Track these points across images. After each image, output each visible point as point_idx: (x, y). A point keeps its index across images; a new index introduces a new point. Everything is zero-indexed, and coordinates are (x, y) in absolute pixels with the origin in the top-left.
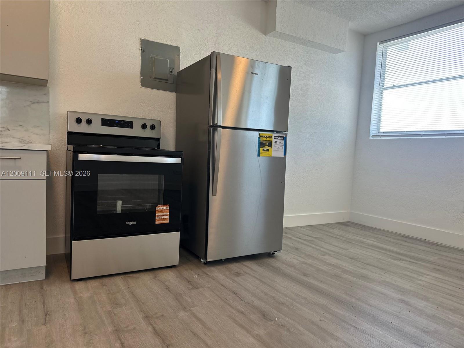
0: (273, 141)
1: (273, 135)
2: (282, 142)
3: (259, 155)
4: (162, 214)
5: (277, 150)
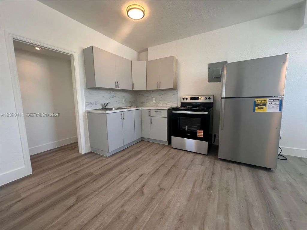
0: (268, 103)
1: (268, 99)
2: (278, 103)
3: (254, 111)
4: (200, 133)
5: (272, 108)
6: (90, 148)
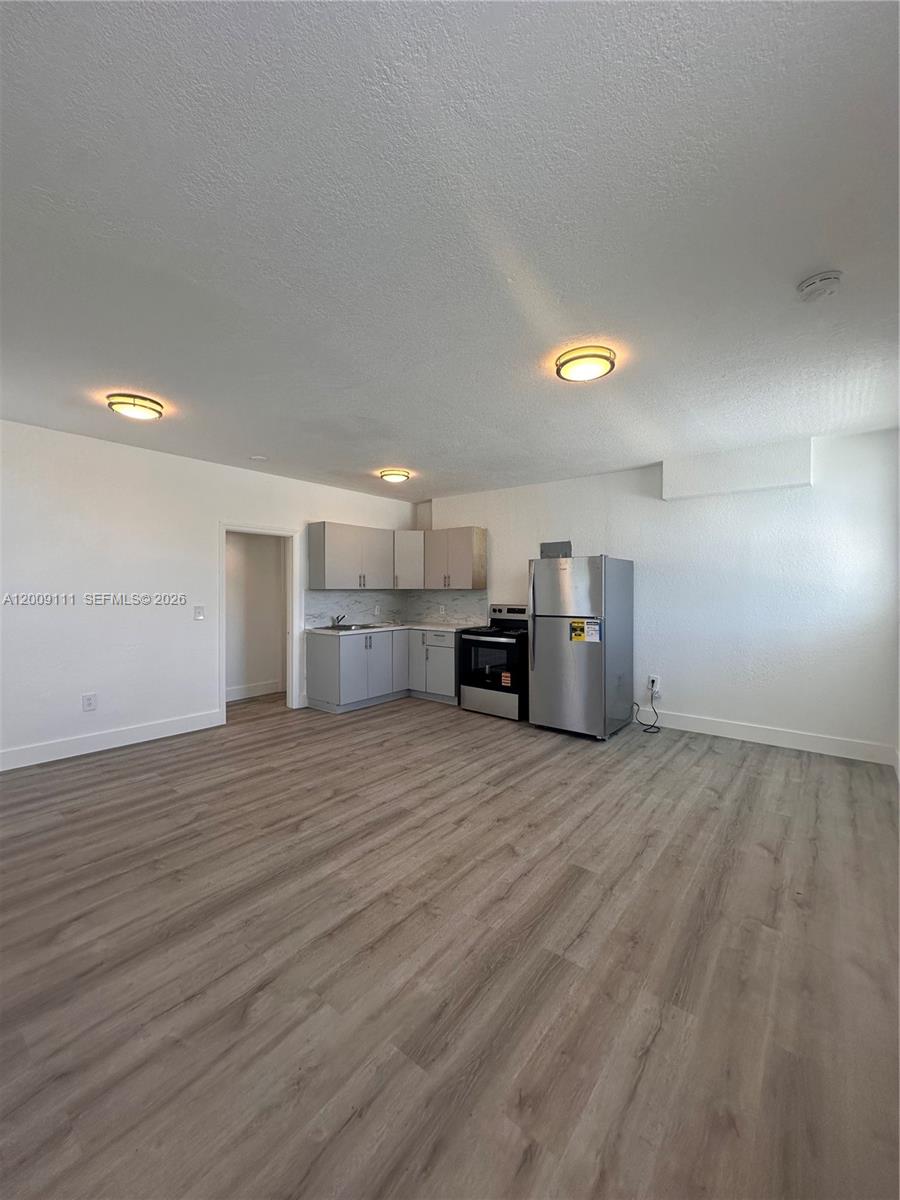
0: (586, 627)
1: (586, 621)
2: (597, 627)
3: (571, 639)
4: (506, 679)
5: (591, 635)
6: (306, 701)
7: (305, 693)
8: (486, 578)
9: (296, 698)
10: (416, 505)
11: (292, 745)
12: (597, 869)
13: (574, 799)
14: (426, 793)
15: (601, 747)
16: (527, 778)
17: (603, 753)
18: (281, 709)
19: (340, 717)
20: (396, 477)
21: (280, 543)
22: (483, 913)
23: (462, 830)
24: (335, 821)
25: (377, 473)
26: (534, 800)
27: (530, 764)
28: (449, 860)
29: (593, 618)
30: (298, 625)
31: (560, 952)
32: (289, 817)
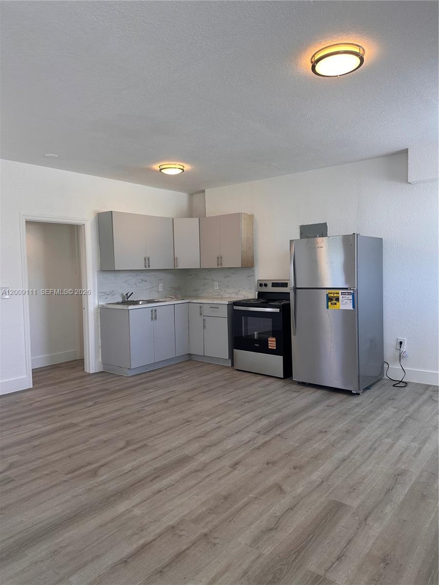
0: (341, 297)
1: (340, 291)
2: (351, 297)
3: (328, 308)
4: (272, 343)
5: (345, 304)
6: (102, 366)
7: (100, 360)
8: (253, 257)
9: (93, 364)
10: (191, 195)
11: (90, 403)
12: (354, 503)
13: (333, 445)
14: (205, 441)
15: (355, 400)
16: (293, 428)
17: (357, 405)
18: (81, 374)
19: (131, 380)
20: (173, 170)
21: (73, 231)
22: (256, 540)
23: (236, 472)
24: (128, 467)
25: (156, 167)
26: (298, 446)
27: (295, 415)
28: (226, 498)
29: (347, 289)
30: (93, 302)
31: (321, 573)
32: (89, 464)
